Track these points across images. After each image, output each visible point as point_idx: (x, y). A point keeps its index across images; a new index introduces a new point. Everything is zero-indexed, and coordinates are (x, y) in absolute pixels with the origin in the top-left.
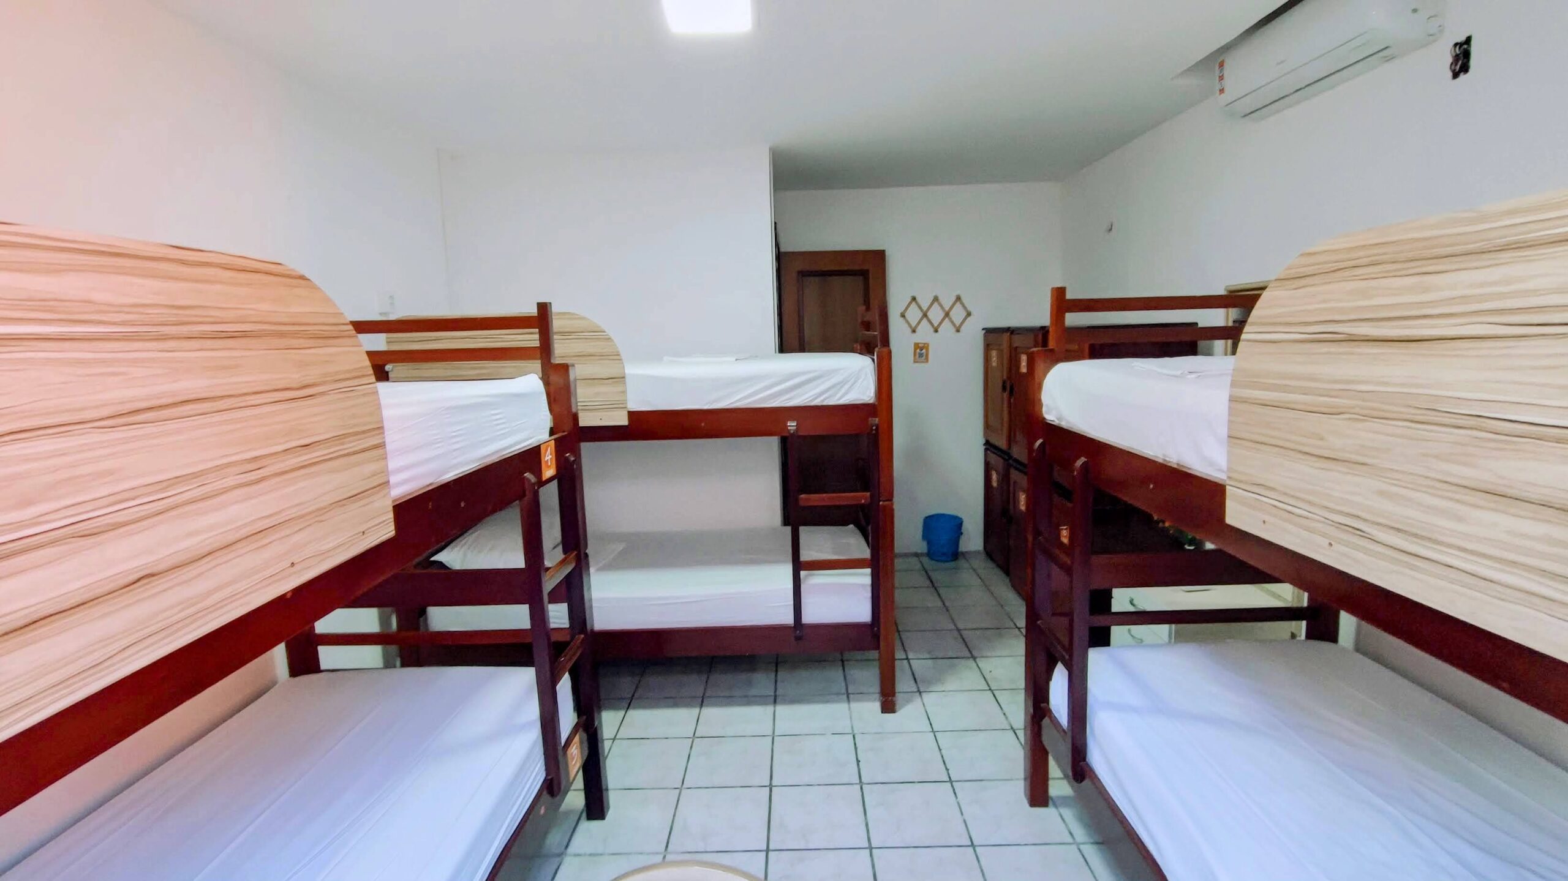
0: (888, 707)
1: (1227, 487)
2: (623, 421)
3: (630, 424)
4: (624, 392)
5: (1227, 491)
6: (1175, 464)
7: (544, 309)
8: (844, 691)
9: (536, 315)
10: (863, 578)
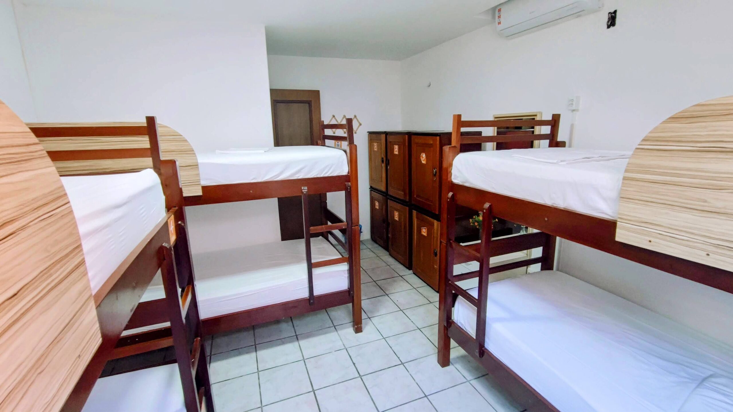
0: (358, 330)
1: (618, 223)
2: (200, 193)
3: (203, 195)
4: (198, 175)
5: (618, 225)
6: (562, 208)
7: (151, 121)
8: (332, 325)
9: (146, 125)
10: (344, 267)
